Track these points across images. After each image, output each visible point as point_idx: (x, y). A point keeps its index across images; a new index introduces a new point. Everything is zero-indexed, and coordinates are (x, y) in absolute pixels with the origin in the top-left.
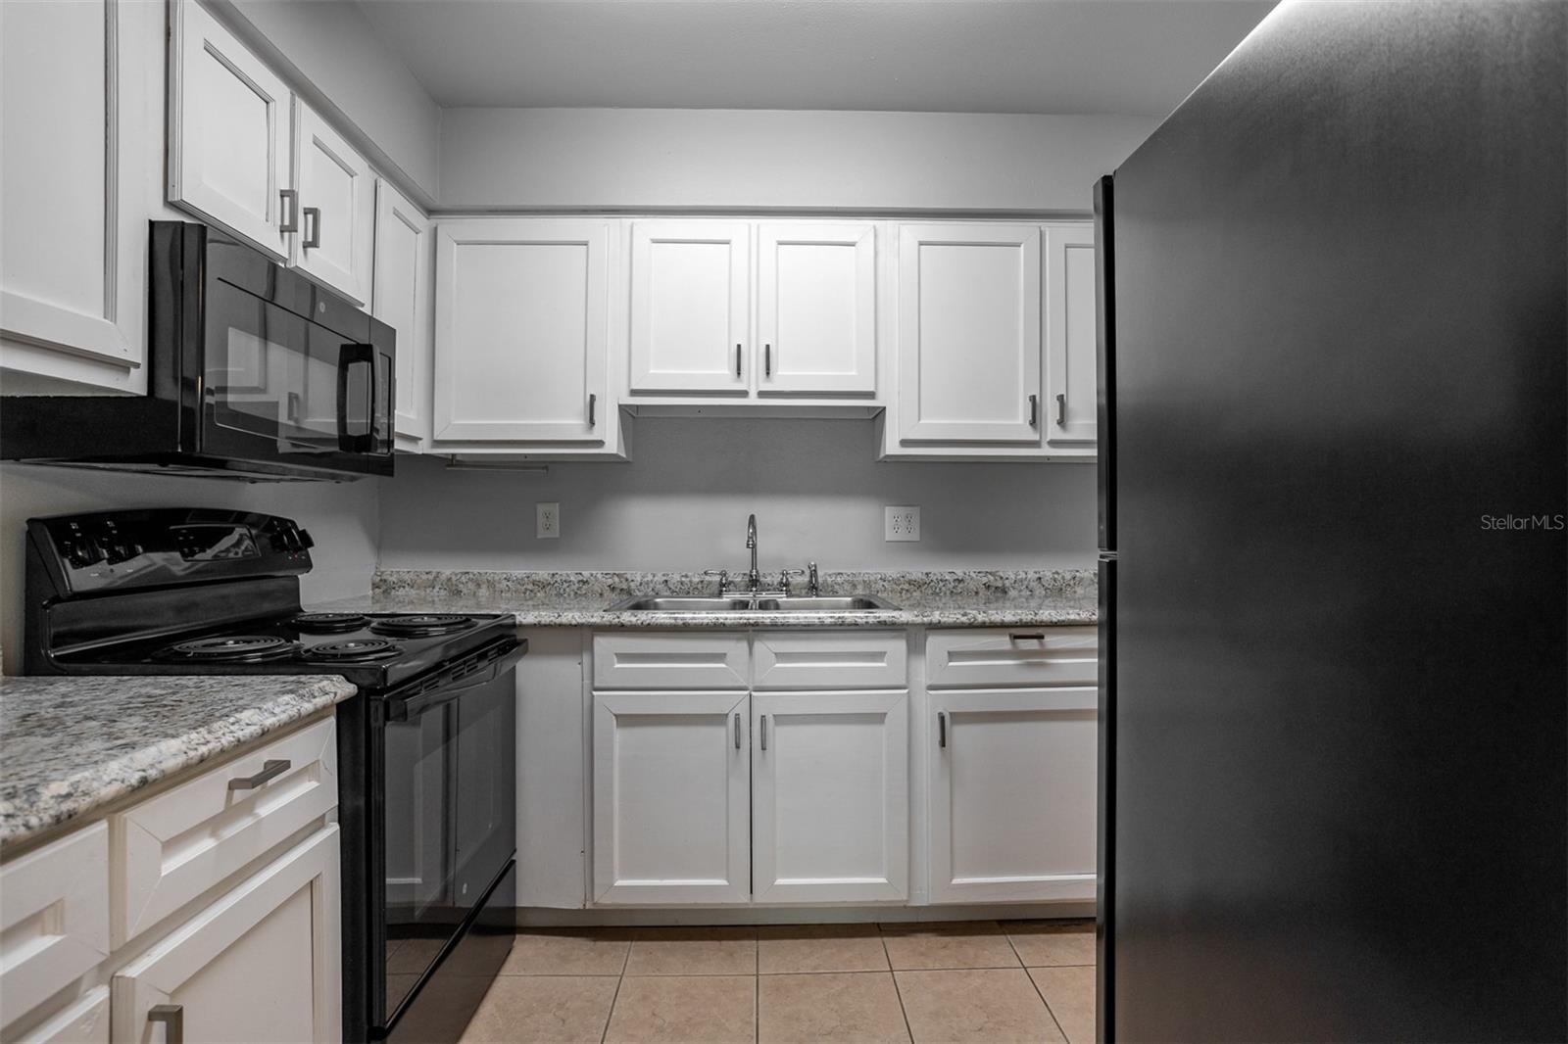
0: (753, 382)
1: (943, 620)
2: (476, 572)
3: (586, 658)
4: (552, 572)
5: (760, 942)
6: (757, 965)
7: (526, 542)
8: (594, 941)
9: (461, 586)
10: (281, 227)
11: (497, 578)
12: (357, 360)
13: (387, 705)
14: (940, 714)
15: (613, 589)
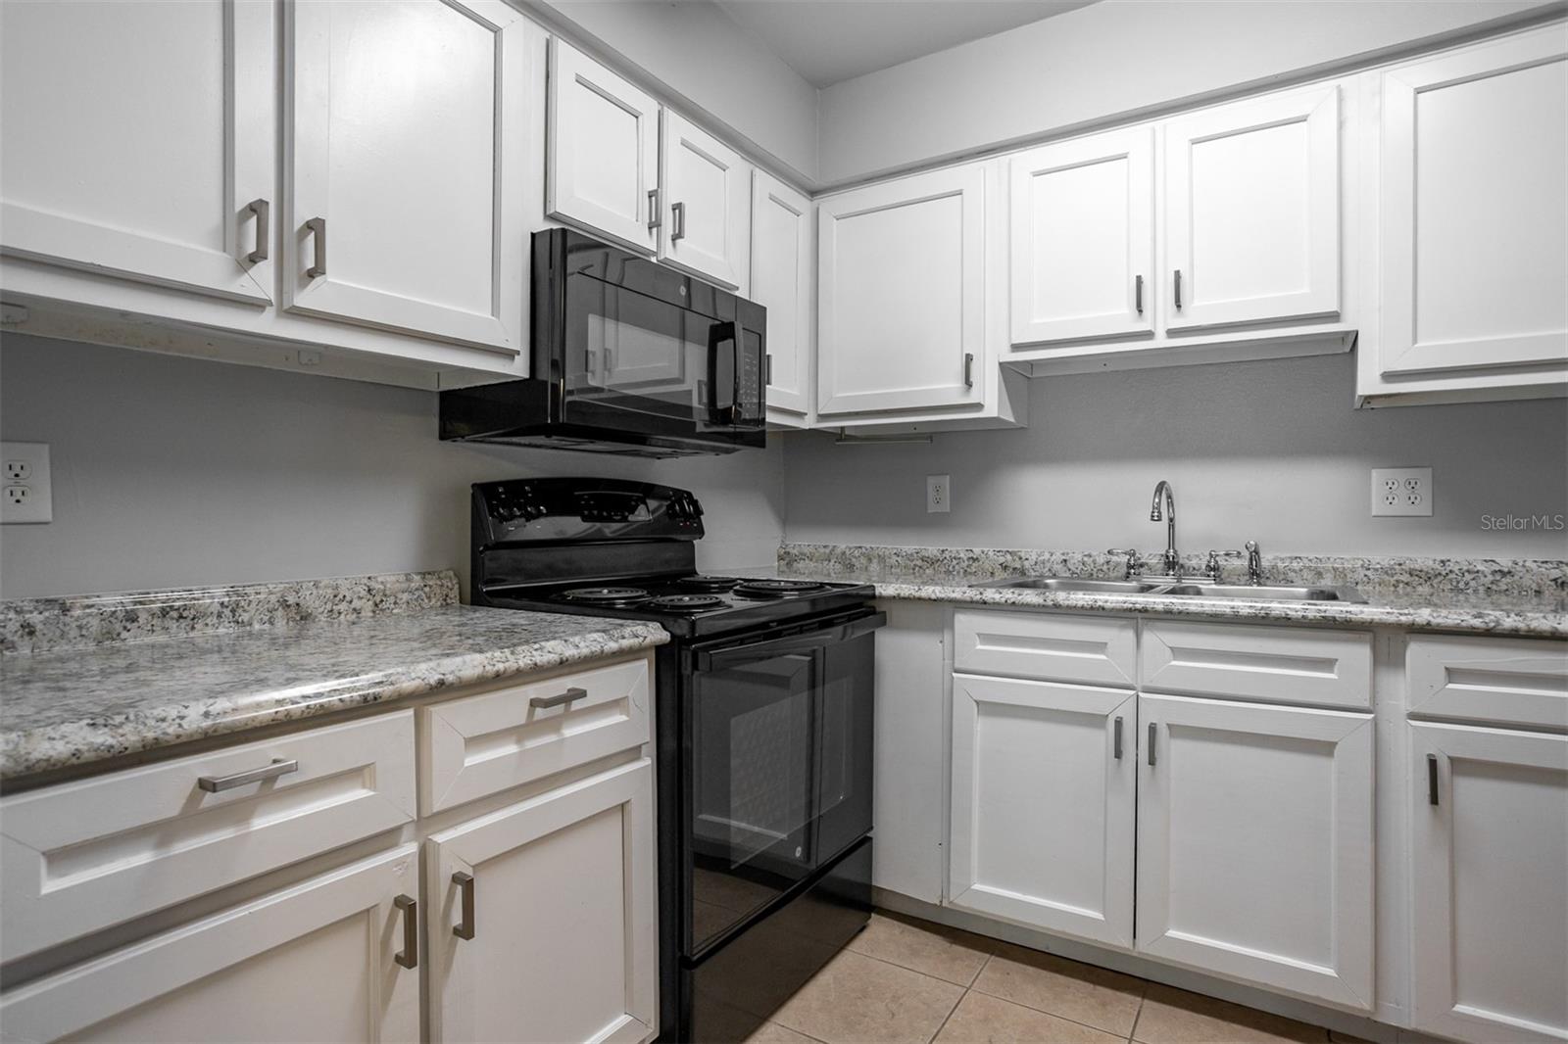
0: (1161, 318)
1: (1434, 621)
2: (868, 546)
3: (947, 637)
4: (941, 549)
5: (1146, 1001)
6: (1136, 1022)
7: (916, 517)
8: (952, 943)
9: (854, 560)
10: (649, 224)
11: (887, 553)
12: (724, 338)
13: (695, 655)
14: (1429, 755)
15: (1005, 568)
